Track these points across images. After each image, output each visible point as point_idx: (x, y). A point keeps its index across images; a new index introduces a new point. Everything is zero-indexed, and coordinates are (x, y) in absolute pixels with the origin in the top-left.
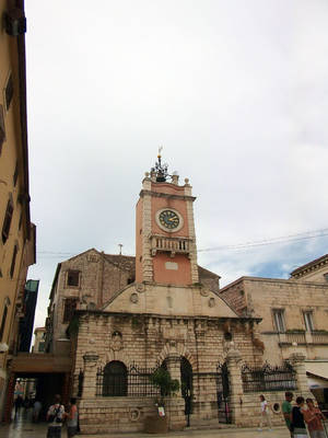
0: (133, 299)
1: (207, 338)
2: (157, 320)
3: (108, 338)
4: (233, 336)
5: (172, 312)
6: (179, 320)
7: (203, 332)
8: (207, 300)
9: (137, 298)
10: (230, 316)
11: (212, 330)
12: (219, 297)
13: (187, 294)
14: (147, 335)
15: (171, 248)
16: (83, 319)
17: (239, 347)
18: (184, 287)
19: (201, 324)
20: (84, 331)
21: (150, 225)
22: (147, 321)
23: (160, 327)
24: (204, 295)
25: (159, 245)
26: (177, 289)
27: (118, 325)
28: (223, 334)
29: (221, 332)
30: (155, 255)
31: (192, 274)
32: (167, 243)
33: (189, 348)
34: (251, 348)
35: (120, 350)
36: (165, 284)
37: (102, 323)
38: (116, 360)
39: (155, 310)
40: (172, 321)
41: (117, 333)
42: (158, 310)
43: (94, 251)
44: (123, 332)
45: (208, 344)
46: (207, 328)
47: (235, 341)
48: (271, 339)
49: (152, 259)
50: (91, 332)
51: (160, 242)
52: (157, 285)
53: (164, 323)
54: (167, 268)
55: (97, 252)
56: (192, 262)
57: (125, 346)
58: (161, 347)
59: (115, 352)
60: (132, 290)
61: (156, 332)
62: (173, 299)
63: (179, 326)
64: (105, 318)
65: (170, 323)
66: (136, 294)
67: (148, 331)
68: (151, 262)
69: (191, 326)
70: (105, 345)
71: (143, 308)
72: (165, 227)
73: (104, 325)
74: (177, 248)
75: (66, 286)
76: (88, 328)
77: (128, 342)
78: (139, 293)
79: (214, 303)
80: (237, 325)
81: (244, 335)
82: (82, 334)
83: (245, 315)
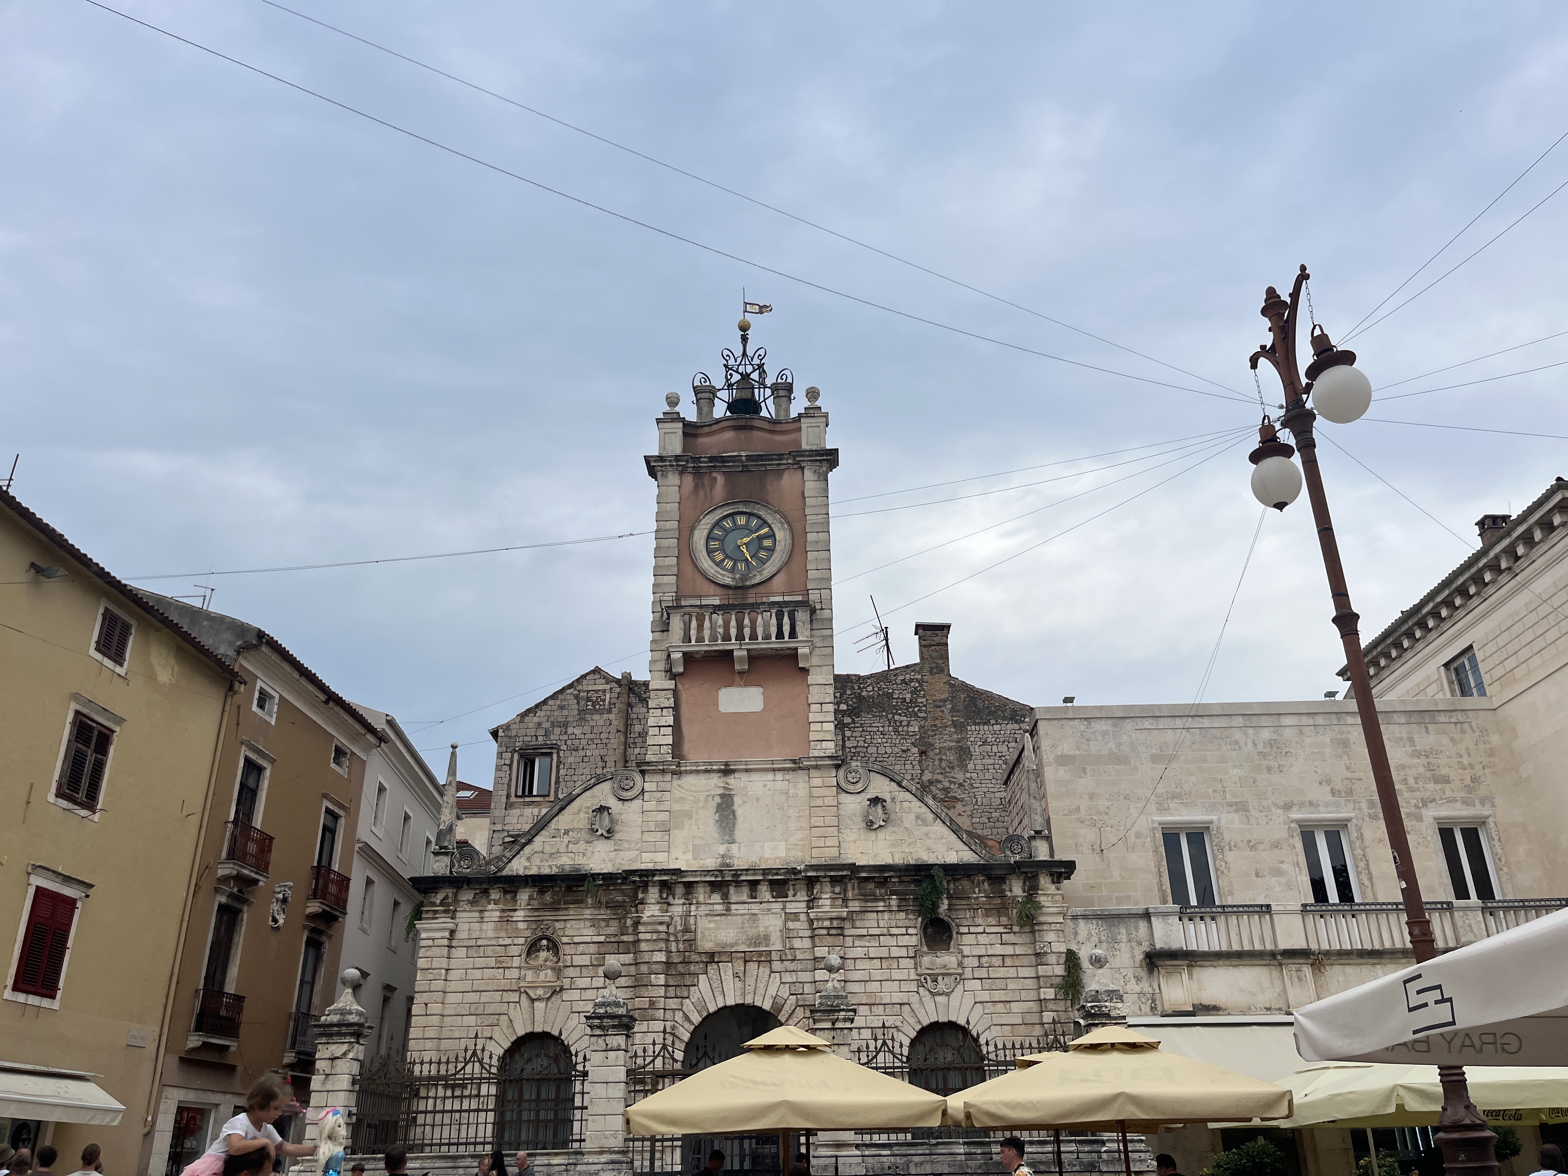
0: (601, 828)
1: (857, 943)
2: (680, 890)
3: (516, 962)
4: (957, 933)
5: (731, 857)
6: (754, 885)
7: (835, 923)
8: (854, 805)
9: (612, 821)
10: (952, 858)
11: (877, 912)
12: (908, 791)
13: (791, 791)
14: (638, 941)
15: (733, 641)
16: (434, 905)
17: (983, 973)
18: (779, 770)
19: (833, 892)
20: (437, 942)
21: (675, 570)
22: (640, 896)
23: (688, 914)
24: (851, 788)
25: (693, 633)
26: (755, 777)
27: (548, 916)
28: (919, 925)
29: (910, 916)
30: (681, 670)
31: (810, 720)
32: (720, 622)
33: (789, 980)
34: (1029, 972)
35: (553, 999)
36: (711, 763)
37: (498, 914)
38: (538, 1029)
39: (674, 854)
40: (732, 890)
41: (544, 942)
42: (681, 856)
43: (597, 676)
44: (565, 940)
45: (860, 964)
46: (855, 906)
47: (966, 951)
48: (1119, 937)
49: (673, 687)
50: (460, 944)
51: (694, 624)
52: (686, 772)
53: (701, 899)
54: (723, 708)
55: (609, 679)
56: (811, 679)
57: (566, 983)
58: (688, 981)
59: (536, 1004)
60: (603, 794)
61: (671, 930)
62: (739, 812)
63: (753, 906)
64: (508, 897)
65: (725, 896)
66: (609, 808)
67: (641, 928)
68: (670, 694)
69: (797, 904)
70: (504, 985)
71: (633, 854)
72: (724, 569)
73: (505, 920)
74: (754, 636)
75: (513, 799)
76: (452, 932)
77: (578, 969)
78: (620, 803)
79: (883, 817)
80: (977, 890)
81: (1005, 926)
82: (429, 954)
83: (1008, 853)
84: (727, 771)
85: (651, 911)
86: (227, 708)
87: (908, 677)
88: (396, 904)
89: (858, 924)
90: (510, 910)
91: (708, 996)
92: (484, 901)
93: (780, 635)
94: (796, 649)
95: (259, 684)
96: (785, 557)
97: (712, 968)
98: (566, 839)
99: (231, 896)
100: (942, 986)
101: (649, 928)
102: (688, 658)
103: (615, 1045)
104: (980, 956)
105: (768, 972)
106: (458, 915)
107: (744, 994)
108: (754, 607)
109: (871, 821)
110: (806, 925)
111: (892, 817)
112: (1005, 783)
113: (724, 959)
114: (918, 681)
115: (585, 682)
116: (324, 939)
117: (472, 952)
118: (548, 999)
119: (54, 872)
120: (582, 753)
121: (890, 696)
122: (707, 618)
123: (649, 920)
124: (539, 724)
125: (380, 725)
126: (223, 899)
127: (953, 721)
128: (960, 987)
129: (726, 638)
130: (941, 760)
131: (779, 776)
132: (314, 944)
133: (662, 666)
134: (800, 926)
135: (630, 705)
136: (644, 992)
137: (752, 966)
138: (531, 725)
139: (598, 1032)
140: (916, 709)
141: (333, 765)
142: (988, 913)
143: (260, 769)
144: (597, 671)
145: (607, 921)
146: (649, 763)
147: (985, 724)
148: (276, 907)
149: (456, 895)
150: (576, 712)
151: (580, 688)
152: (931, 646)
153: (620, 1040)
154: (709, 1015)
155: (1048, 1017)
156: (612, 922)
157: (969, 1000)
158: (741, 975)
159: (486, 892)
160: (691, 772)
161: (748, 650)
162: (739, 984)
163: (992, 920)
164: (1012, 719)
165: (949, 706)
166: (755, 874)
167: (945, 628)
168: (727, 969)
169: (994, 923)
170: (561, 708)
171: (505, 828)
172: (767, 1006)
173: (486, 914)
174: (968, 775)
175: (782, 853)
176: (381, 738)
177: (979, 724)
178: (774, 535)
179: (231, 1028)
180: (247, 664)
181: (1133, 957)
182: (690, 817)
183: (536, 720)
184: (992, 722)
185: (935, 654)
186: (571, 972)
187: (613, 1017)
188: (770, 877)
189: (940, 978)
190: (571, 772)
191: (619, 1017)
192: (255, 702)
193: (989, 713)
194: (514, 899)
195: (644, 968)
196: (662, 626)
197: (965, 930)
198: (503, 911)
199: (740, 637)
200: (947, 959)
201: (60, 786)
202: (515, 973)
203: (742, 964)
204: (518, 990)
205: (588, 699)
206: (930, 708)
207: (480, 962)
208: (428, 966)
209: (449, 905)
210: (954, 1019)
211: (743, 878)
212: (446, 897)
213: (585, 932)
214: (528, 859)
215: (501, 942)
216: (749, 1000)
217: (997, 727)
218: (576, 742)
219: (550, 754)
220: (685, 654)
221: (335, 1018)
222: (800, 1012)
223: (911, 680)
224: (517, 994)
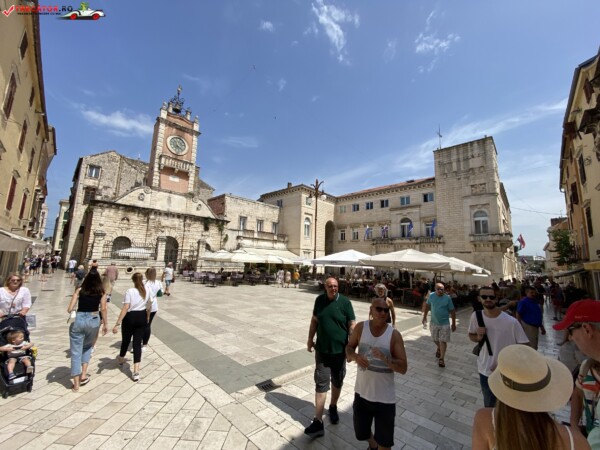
0: (141, 198)
1: (192, 228)
2: (159, 214)
3: (119, 222)
5: (169, 209)
7: (189, 224)
8: (196, 205)
9: (144, 197)
10: (211, 217)
11: (197, 224)
12: (206, 205)
13: (183, 200)
16: (98, 206)
17: (213, 236)
19: (189, 219)
20: (98, 214)
21: (162, 146)
22: (150, 213)
23: (160, 219)
24: (195, 202)
26: (176, 195)
27: (127, 213)
29: (202, 225)
30: (162, 169)
31: (189, 187)
32: (173, 161)
33: (179, 233)
34: (220, 237)
35: (127, 230)
36: (166, 190)
38: (123, 236)
39: (157, 206)
41: (126, 219)
44: (131, 219)
46: (193, 222)
47: (211, 232)
48: (234, 233)
53: (163, 216)
54: (170, 180)
57: (131, 227)
59: (123, 231)
60: (141, 191)
61: (156, 221)
62: (172, 201)
63: (173, 219)
64: (117, 208)
65: (168, 216)
66: (143, 194)
68: (158, 173)
69: (182, 220)
70: (115, 226)
71: (149, 205)
72: (173, 149)
73: (116, 213)
74: (180, 167)
75: (87, 176)
76: (102, 213)
77: (133, 225)
78: (146, 194)
80: (214, 223)
81: (217, 229)
83: (220, 218)
84: (170, 192)
85: (152, 217)
89: (193, 225)
92: (111, 208)
93: (186, 168)
97: (163, 229)
98: (132, 198)
100: (205, 237)
101: (151, 220)
105: (175, 231)
106: (104, 209)
108: (180, 160)
109: (198, 208)
111: (202, 208)
113: (166, 227)
117: (107, 218)
119: (27, 190)
128: (209, 238)
129: (174, 165)
131: (181, 196)
133: (157, 166)
134: (182, 224)
137: (172, 230)
138: (93, 159)
142: (215, 227)
145: (141, 216)
150: (107, 160)
152: (197, 171)
160: (162, 191)
161: (179, 170)
162: (169, 233)
166: (175, 214)
168: (167, 230)
172: (174, 237)
175: (180, 211)
178: (185, 146)
182: (162, 200)
188: (178, 215)
196: (158, 157)
197: (211, 229)
198: (115, 210)
199: (177, 166)
200: (207, 233)
204: (119, 227)
205: (111, 158)
209: (102, 207)
210: (207, 242)
211: (172, 214)
213: (136, 218)
214: (123, 201)
215: (115, 217)
216: (170, 236)
219: (99, 168)
220: (164, 166)
222: (180, 239)
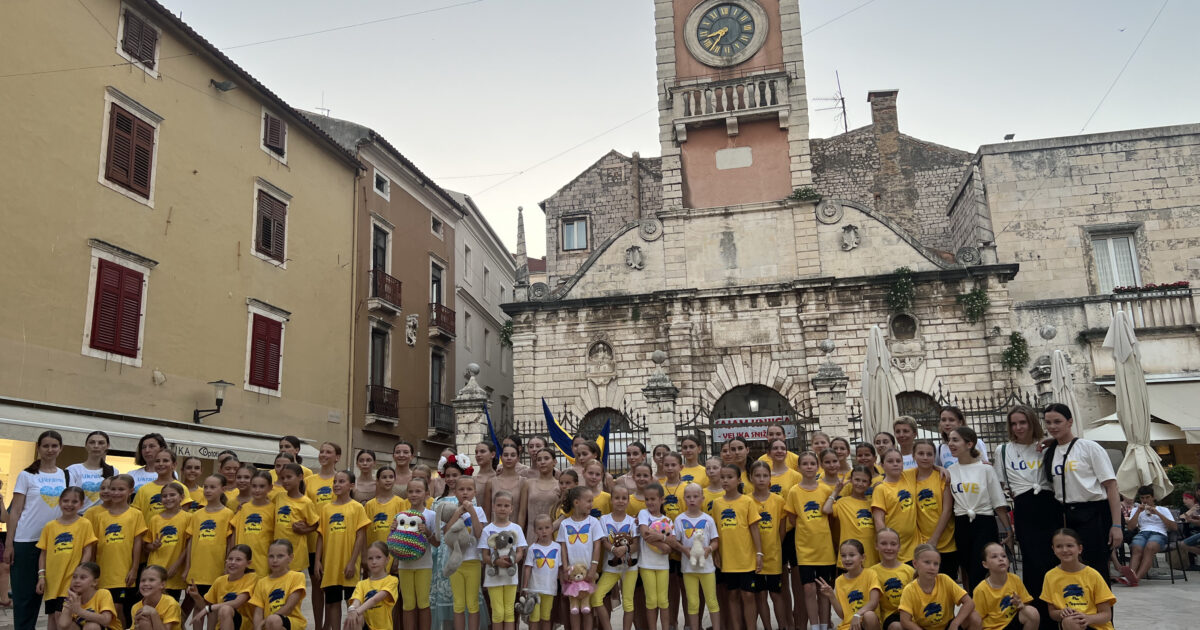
0: (635, 261)
1: (838, 337)
2: (697, 305)
3: (582, 360)
4: (920, 325)
5: (734, 279)
6: (754, 297)
7: (820, 322)
9: (642, 257)
10: (915, 268)
11: (854, 313)
12: (875, 218)
13: (779, 226)
14: (670, 342)
15: (725, 111)
16: (520, 323)
17: (942, 354)
18: (769, 210)
19: (817, 300)
20: (525, 349)
21: (673, 59)
22: (668, 310)
23: (705, 321)
24: (828, 220)
25: (693, 108)
26: (749, 217)
27: (601, 327)
28: (888, 321)
29: (881, 315)
30: (684, 138)
31: (792, 169)
32: (714, 97)
33: (786, 365)
34: (982, 352)
35: (611, 385)
36: (714, 209)
37: (565, 327)
38: (603, 406)
39: (690, 279)
40: (737, 302)
41: (601, 346)
42: (696, 280)
43: (613, 157)
44: (615, 343)
45: (841, 352)
46: (835, 309)
47: (928, 338)
48: (1057, 322)
49: (679, 152)
50: (542, 349)
51: (693, 100)
52: (695, 217)
53: (714, 310)
54: (720, 167)
55: (622, 159)
56: (790, 138)
57: (620, 373)
58: (709, 368)
59: (600, 389)
60: (633, 237)
61: (693, 333)
62: (739, 245)
63: (755, 313)
64: (572, 315)
65: (732, 308)
66: (638, 248)
67: (671, 332)
68: (677, 159)
69: (789, 308)
70: (575, 376)
71: (659, 280)
72: (712, 52)
73: (571, 331)
74: (742, 106)
75: (561, 252)
76: (535, 341)
77: (627, 364)
78: (647, 243)
79: (856, 240)
80: (935, 292)
81: (960, 318)
82: (521, 356)
83: (961, 261)
84: (727, 214)
86: (357, 188)
87: (863, 137)
88: (486, 332)
89: (838, 322)
90: (574, 324)
91: (724, 378)
92: (554, 319)
93: (763, 103)
94: (777, 113)
95: (375, 171)
96: (763, 39)
97: (726, 360)
98: (609, 272)
99: (379, 322)
100: (908, 365)
101: (677, 332)
102: (690, 128)
103: (666, 408)
104: (939, 342)
105: (769, 360)
106: (538, 329)
107: (752, 377)
108: (740, 81)
109: (846, 245)
110: (797, 325)
111: (863, 240)
112: (949, 215)
113: (734, 352)
114: (871, 139)
115: (605, 162)
116: (443, 353)
117: (550, 355)
118: (608, 385)
119: (264, 304)
120: (608, 216)
121: (848, 154)
122: (703, 95)
123: (677, 326)
124: (574, 196)
125: (462, 203)
126: (375, 325)
127: (903, 170)
128: (924, 365)
129: (720, 109)
130: (893, 201)
131: (769, 215)
132: (437, 357)
133: (669, 136)
134: (793, 326)
135: (640, 178)
136: (677, 377)
137: (757, 357)
138: (568, 198)
139: (652, 400)
140: (871, 162)
141: (432, 232)
142: (945, 309)
143: (385, 234)
144: (613, 153)
145: (645, 329)
146: (665, 212)
147: (929, 169)
148: (409, 331)
149: (534, 315)
150: (600, 186)
151: (601, 167)
152: (882, 109)
153: (669, 405)
154: (727, 392)
155: (998, 384)
156: (649, 330)
157: (931, 374)
158: (749, 363)
159: (555, 312)
160: (699, 217)
161: (738, 117)
162: (748, 370)
163: (948, 314)
164: (952, 164)
165: (899, 158)
166: (755, 290)
167: (893, 94)
168: (738, 360)
169: (950, 316)
170: (589, 183)
171: (559, 273)
172: (770, 384)
173: (557, 328)
174: (916, 212)
175: (774, 273)
176: (464, 212)
177: (924, 170)
178: (752, 21)
179: (392, 412)
180: (365, 156)
181: (1069, 336)
182: (700, 251)
183: (572, 193)
184: (936, 167)
185: (885, 116)
186: (622, 366)
187: (662, 389)
188: (766, 291)
189: (907, 359)
190: (601, 231)
191: (667, 389)
192: (375, 184)
193: (933, 161)
194: (576, 317)
195: (676, 361)
196: (667, 105)
197: (927, 322)
198: (569, 325)
199: (731, 107)
201: (257, 244)
202: (582, 368)
203: (749, 355)
204: (586, 379)
205: (609, 175)
206: (882, 160)
207: (557, 361)
208: (521, 365)
209: (530, 323)
210: (919, 389)
211: (745, 293)
212: (528, 318)
213: (630, 337)
214: (583, 288)
215: (571, 347)
216: (756, 381)
217: (939, 172)
218: (603, 209)
219: (584, 218)
220: (687, 125)
221: (466, 397)
222: (796, 389)
223: (866, 139)
224: (585, 382)
